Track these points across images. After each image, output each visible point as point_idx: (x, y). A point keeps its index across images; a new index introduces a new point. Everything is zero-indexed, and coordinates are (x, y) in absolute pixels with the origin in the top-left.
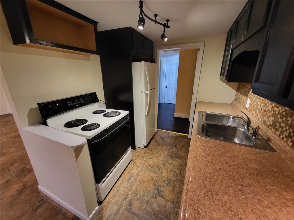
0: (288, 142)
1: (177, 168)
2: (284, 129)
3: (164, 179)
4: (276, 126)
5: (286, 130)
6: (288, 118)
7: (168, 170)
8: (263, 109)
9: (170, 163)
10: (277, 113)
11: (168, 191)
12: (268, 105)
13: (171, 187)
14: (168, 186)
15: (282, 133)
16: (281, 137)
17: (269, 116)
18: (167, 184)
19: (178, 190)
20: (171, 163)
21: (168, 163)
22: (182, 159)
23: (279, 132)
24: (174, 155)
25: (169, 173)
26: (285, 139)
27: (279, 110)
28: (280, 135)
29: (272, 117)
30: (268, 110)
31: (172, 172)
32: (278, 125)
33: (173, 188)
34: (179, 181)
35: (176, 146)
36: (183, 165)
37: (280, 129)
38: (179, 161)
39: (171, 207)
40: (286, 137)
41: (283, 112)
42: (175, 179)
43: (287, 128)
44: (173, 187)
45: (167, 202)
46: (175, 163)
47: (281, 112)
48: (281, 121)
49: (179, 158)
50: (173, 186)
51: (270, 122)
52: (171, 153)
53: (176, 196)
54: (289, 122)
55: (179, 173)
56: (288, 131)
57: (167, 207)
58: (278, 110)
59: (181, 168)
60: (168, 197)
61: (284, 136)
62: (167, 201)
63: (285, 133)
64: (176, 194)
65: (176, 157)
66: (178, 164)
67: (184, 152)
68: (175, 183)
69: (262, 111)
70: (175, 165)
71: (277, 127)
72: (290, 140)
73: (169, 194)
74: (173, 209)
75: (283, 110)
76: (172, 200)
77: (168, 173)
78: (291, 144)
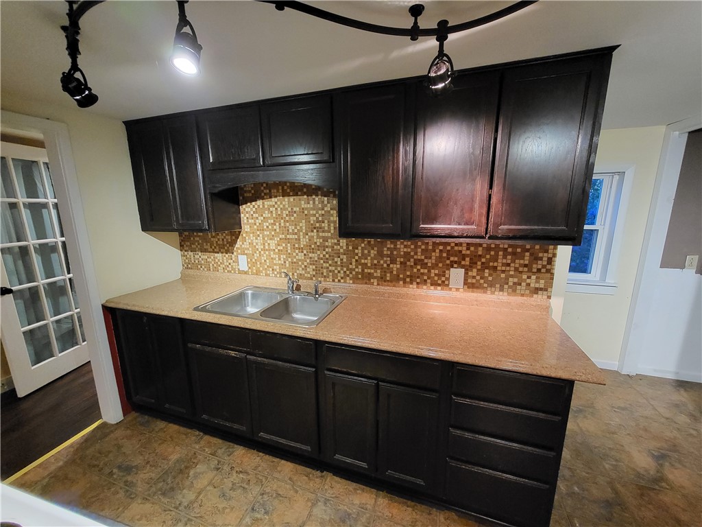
0: (348, 282)
1: (222, 480)
2: (336, 272)
3: (248, 520)
4: (322, 273)
5: (339, 272)
6: (336, 260)
7: (220, 506)
8: (287, 262)
9: (197, 497)
10: (316, 259)
11: (286, 513)
12: (294, 254)
13: (276, 502)
14: (273, 510)
15: (335, 276)
16: (336, 280)
17: (305, 266)
18: (265, 513)
19: (288, 486)
20: (199, 493)
21: (192, 502)
22: (195, 461)
23: (331, 277)
24: (169, 481)
25: (233, 503)
26: (342, 281)
27: (319, 255)
28: (333, 281)
29: (311, 266)
30: (300, 260)
31: (233, 494)
32: (325, 271)
33: (281, 498)
34: (264, 480)
35: (128, 470)
36: (219, 462)
37: (331, 274)
38: (200, 468)
39: (324, 508)
40: (342, 278)
41: (324, 256)
42: (256, 490)
43: (339, 269)
44: (276, 497)
45: (313, 518)
46: (201, 483)
47: (321, 256)
48: (328, 265)
49: (187, 468)
50: (274, 498)
51: (311, 273)
52: (154, 489)
53: (300, 492)
54: (339, 263)
55: (241, 476)
56: (342, 272)
57: (325, 517)
58: (316, 255)
59: (226, 468)
60: (300, 513)
61: (339, 278)
62: (310, 515)
63: (339, 274)
64: (297, 492)
65: (180, 476)
66: (211, 475)
67: (170, 450)
68: (268, 490)
69: (287, 265)
70: (210, 483)
71: (325, 274)
72: (348, 278)
73: (293, 511)
74: (328, 504)
75: (324, 253)
76: (310, 504)
77: (232, 509)
78: (351, 282)
